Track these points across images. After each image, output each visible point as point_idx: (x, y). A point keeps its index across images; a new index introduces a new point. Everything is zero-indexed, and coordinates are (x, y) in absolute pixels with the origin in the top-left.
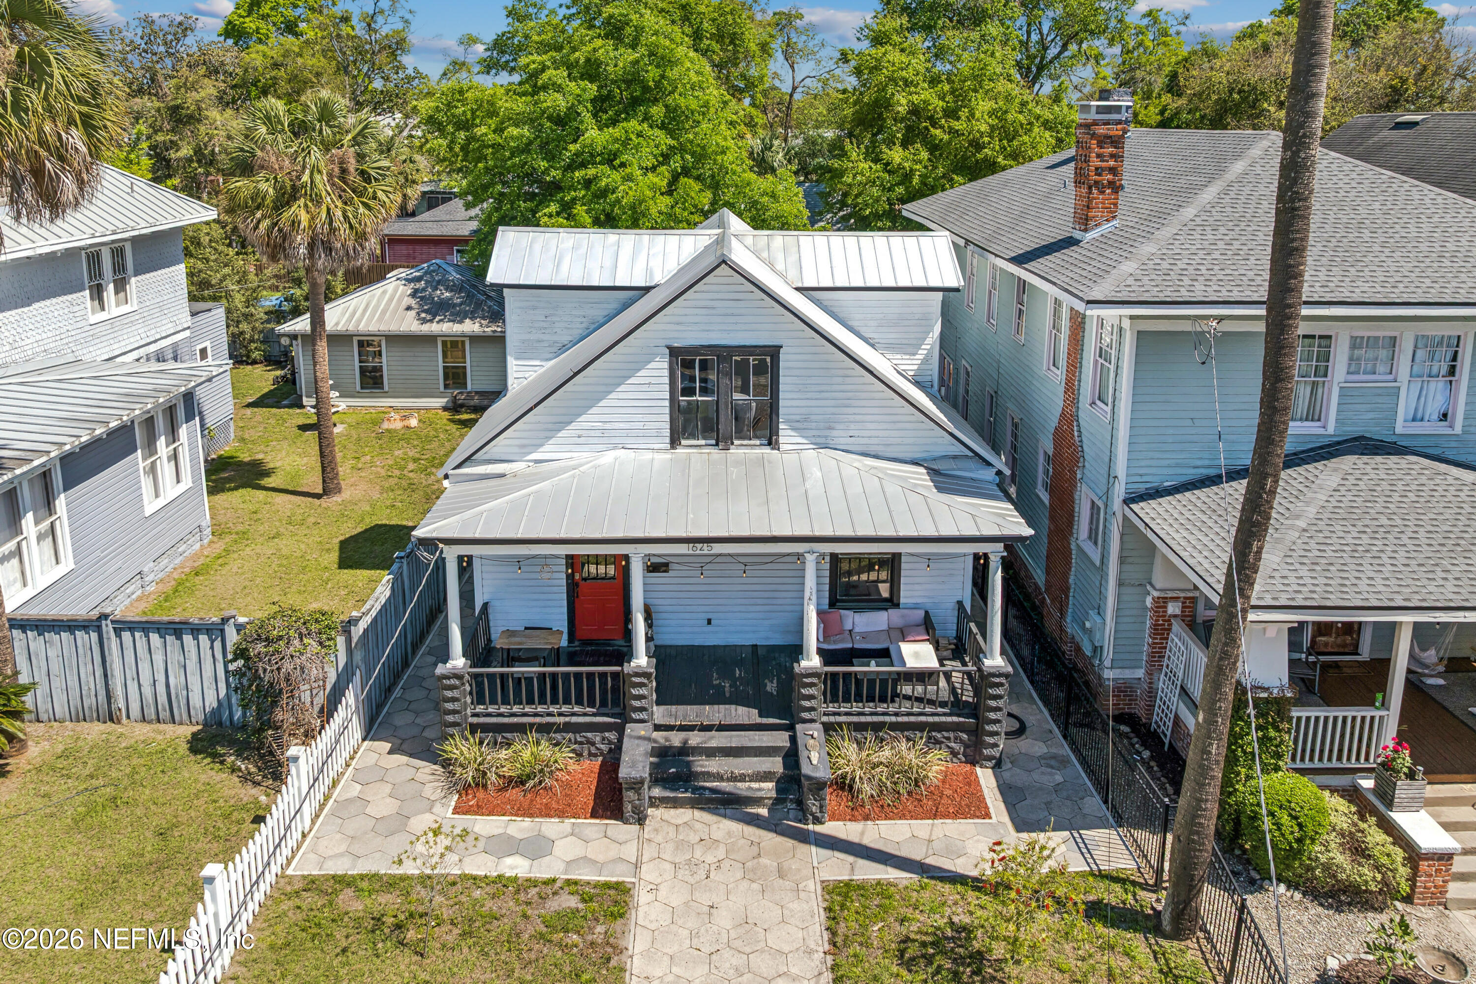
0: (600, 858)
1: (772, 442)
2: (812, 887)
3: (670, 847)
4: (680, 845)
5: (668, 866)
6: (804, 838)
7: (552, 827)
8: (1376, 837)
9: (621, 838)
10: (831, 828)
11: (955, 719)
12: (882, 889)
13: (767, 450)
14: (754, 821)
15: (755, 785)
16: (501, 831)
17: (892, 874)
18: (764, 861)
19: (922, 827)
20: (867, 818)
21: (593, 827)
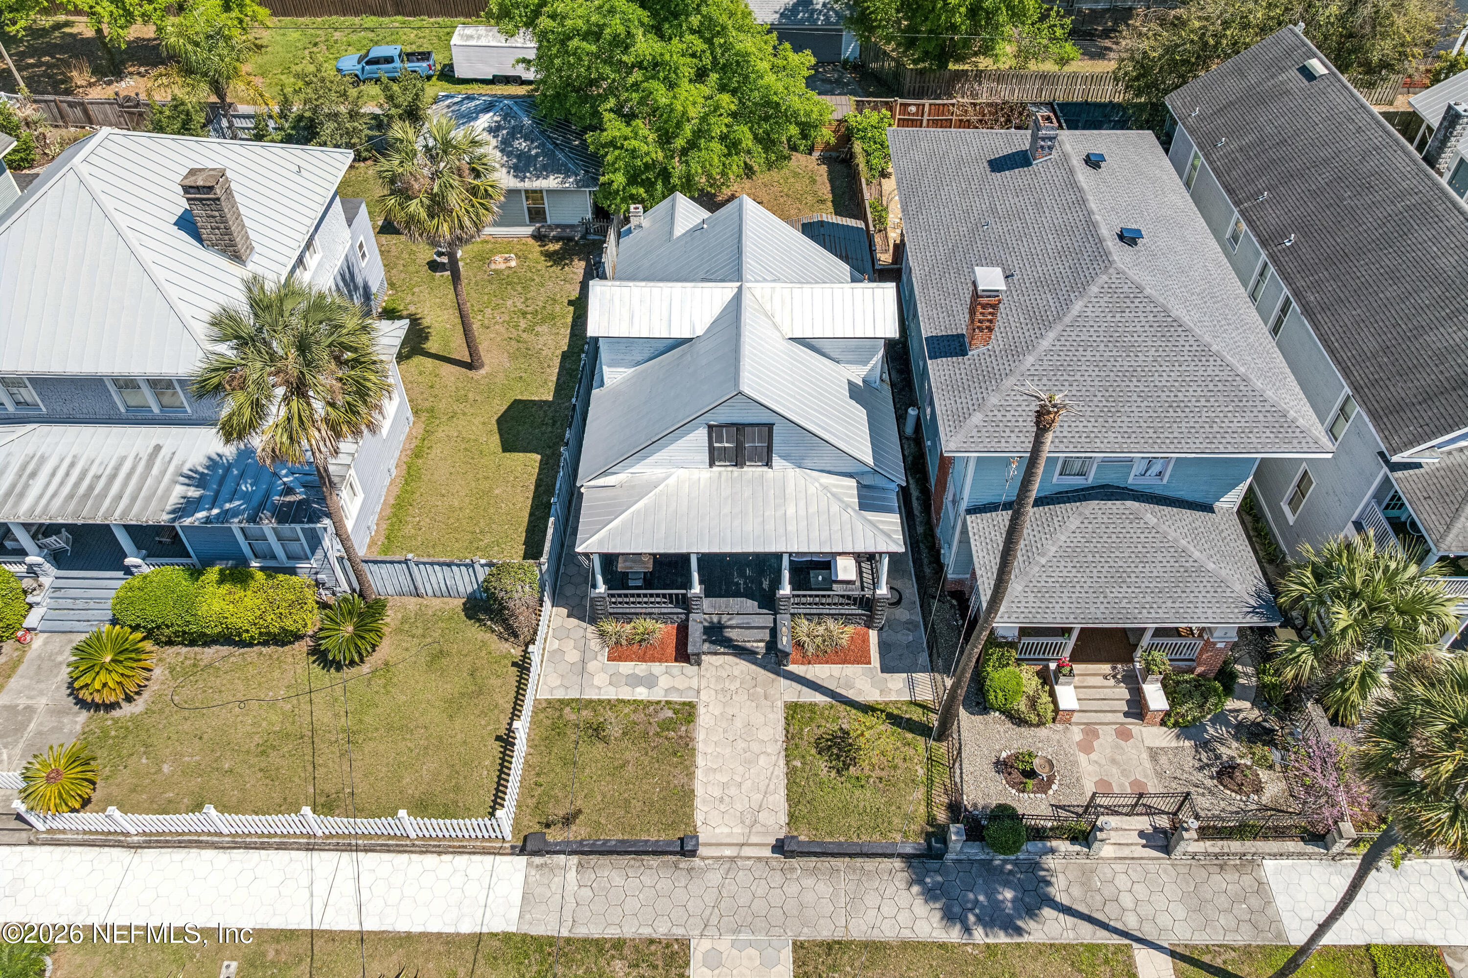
0: (681, 687)
1: (768, 464)
2: (780, 704)
3: (713, 680)
4: (719, 679)
5: (713, 692)
6: (778, 674)
7: (657, 668)
8: (1045, 698)
9: (690, 674)
10: (791, 668)
11: (860, 612)
12: (812, 707)
13: (765, 469)
14: (755, 662)
15: (755, 644)
16: (631, 672)
17: (820, 698)
18: (758, 689)
19: (836, 670)
20: (809, 663)
21: (677, 667)
